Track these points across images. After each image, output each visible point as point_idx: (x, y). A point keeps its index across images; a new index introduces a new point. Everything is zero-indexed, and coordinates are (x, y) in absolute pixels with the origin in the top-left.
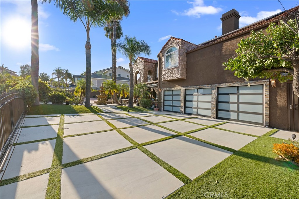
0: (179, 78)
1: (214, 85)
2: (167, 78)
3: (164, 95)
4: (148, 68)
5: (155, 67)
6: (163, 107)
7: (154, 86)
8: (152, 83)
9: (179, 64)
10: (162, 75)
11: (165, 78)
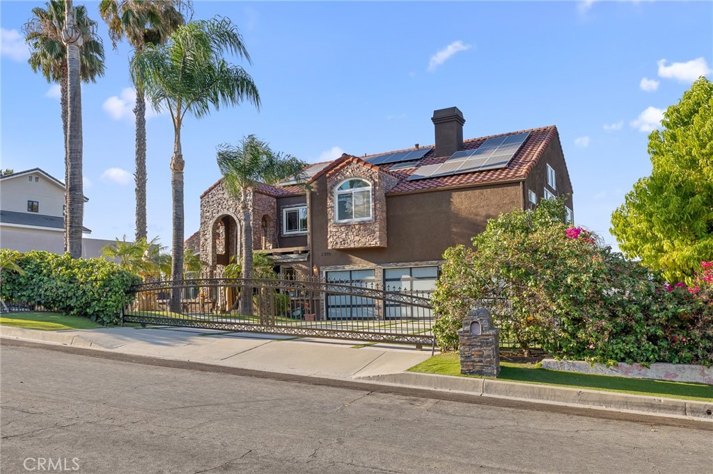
0: (376, 246)
2: (344, 244)
4: (261, 209)
5: (276, 206)
6: (325, 310)
7: (296, 260)
8: (292, 253)
9: (376, 218)
10: (328, 237)
11: (337, 243)
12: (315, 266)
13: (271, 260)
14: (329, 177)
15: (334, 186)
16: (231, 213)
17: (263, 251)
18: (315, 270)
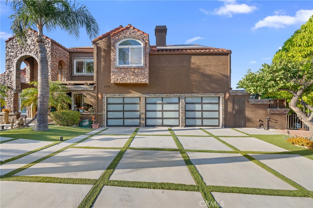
0: (145, 83)
1: (183, 94)
2: (123, 80)
3: (107, 104)
4: (58, 55)
5: (69, 57)
6: (106, 121)
7: (85, 89)
8: (83, 84)
9: (146, 65)
10: (111, 75)
11: (117, 80)
12: (99, 94)
13: (66, 88)
14: (112, 36)
15: (116, 42)
16: (32, 54)
17: (59, 82)
18: (99, 96)
